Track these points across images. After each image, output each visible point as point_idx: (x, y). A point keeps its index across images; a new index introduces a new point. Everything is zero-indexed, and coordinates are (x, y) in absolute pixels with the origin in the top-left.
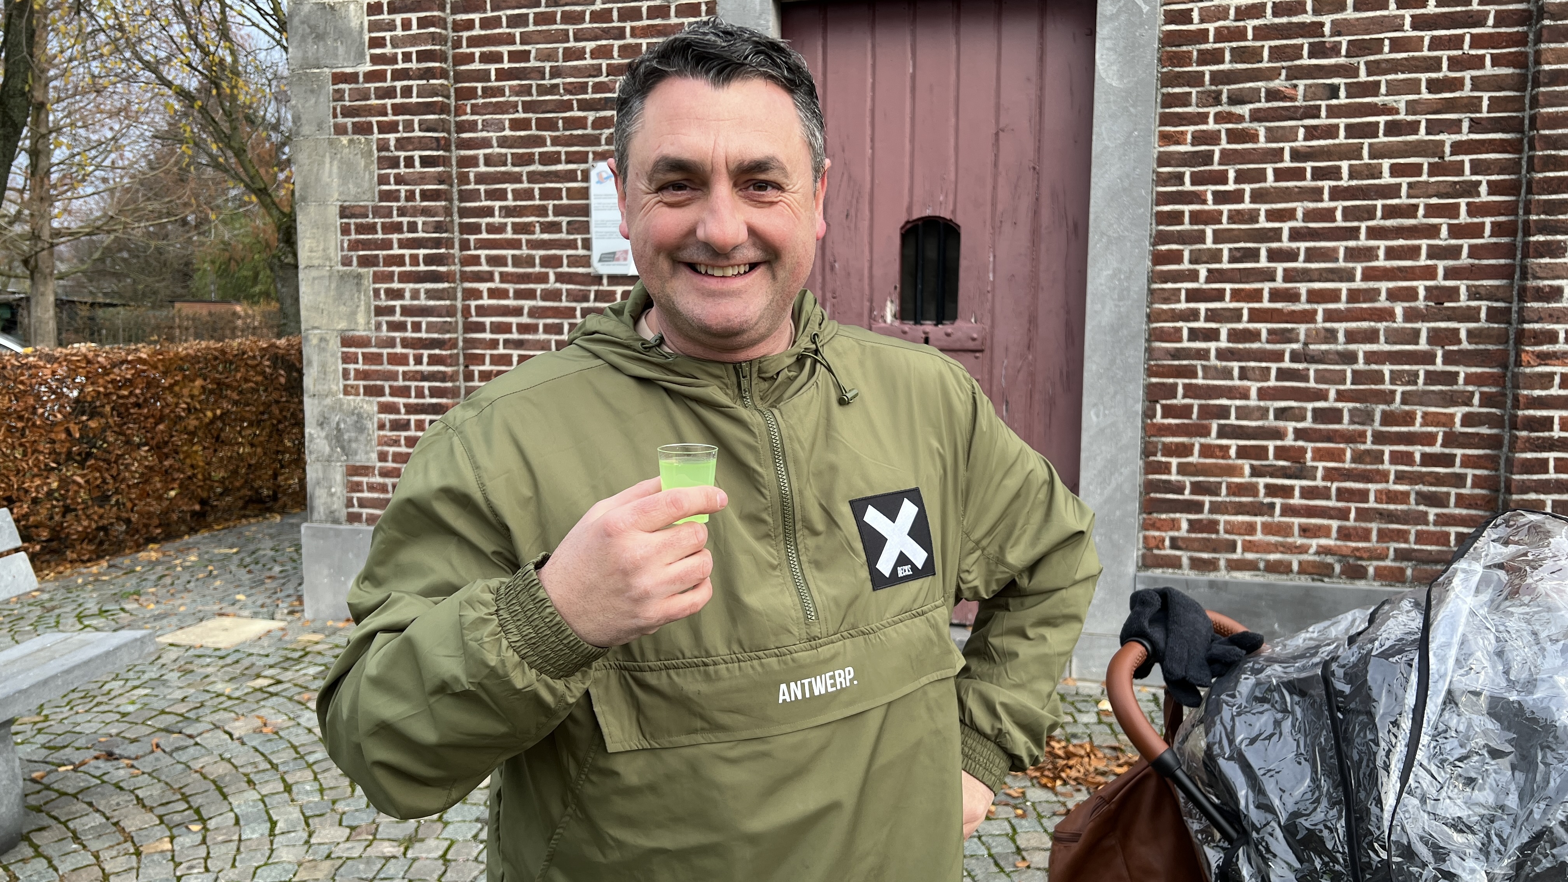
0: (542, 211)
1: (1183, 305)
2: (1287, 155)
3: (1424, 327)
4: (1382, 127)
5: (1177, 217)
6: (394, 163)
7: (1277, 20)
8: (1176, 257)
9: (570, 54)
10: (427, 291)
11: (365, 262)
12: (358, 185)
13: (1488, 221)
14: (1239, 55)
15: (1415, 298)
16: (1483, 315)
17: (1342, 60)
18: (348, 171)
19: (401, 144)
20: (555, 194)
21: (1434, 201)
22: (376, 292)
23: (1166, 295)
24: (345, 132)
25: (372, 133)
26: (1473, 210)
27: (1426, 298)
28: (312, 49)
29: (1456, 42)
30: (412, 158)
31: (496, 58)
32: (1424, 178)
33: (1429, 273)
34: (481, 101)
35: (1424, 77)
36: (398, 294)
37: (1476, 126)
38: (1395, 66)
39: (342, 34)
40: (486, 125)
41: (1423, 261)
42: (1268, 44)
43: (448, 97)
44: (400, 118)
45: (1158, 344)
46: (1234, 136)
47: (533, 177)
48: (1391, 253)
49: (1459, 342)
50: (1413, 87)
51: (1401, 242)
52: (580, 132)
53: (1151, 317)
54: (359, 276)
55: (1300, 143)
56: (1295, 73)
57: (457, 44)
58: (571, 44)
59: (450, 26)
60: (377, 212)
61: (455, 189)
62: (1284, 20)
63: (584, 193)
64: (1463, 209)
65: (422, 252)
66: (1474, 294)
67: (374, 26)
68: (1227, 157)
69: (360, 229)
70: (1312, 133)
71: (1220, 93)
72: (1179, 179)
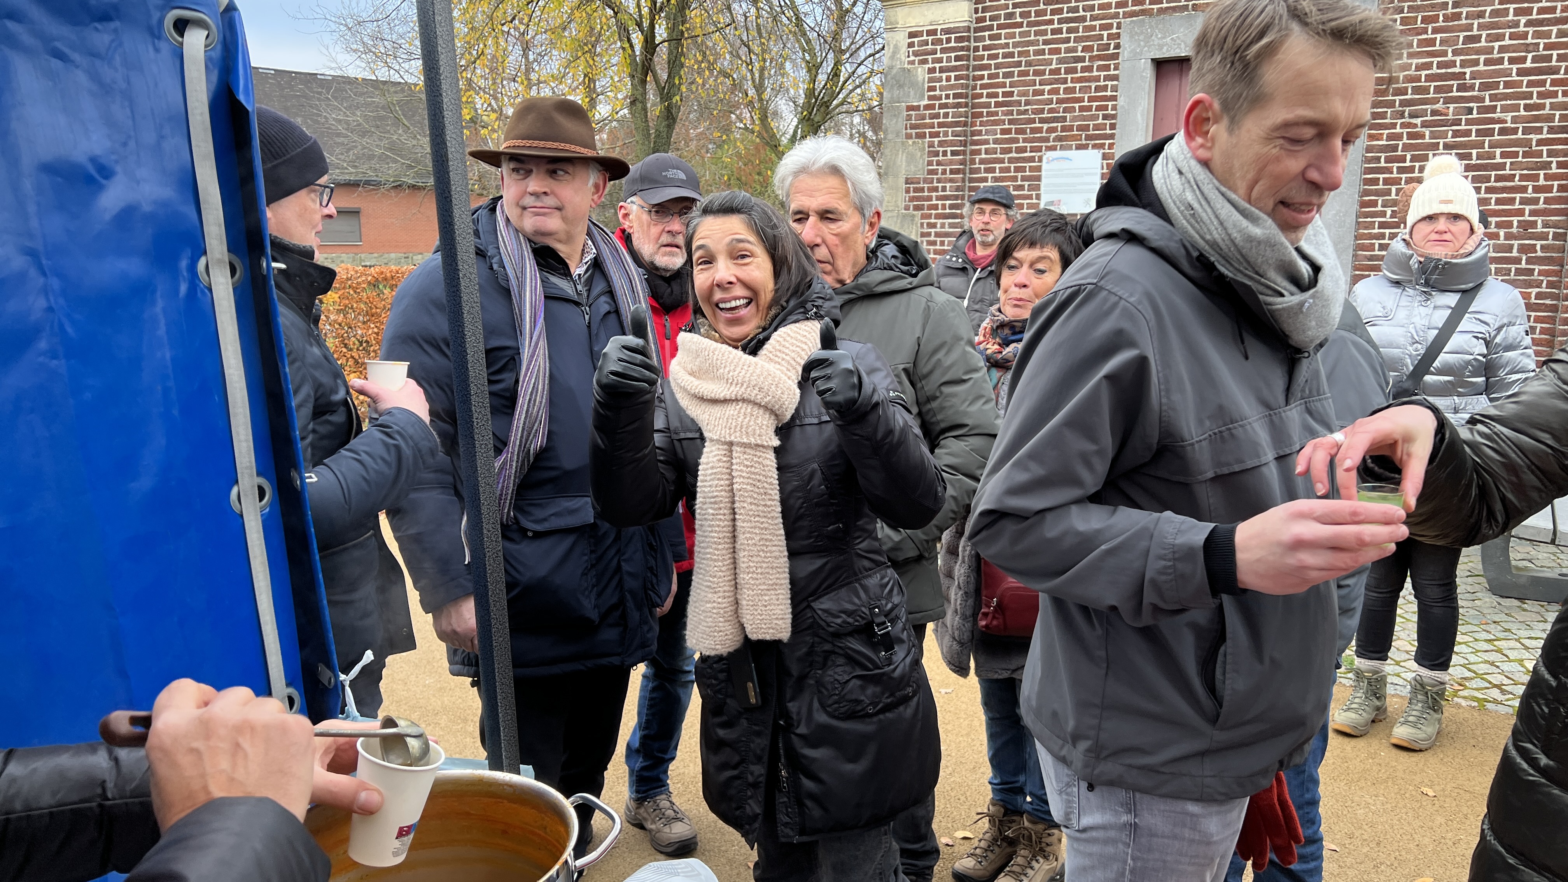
0: (1015, 179)
1: (1376, 231)
2: (1441, 147)
3: (1516, 243)
4: (1496, 130)
5: (1375, 181)
6: (937, 154)
7: (1439, 71)
8: (1374, 204)
9: (1036, 93)
10: (949, 224)
11: (917, 208)
12: (916, 166)
13: (1556, 183)
14: (1416, 90)
15: (1512, 227)
16: (1550, 237)
17: (1475, 93)
18: (911, 158)
19: (941, 144)
20: (1023, 169)
21: (1525, 172)
22: (922, 224)
23: (1367, 225)
24: (911, 138)
25: (925, 138)
26: (1547, 177)
27: (1517, 227)
28: (896, 92)
29: (1543, 83)
30: (946, 151)
31: (996, 95)
32: (1520, 159)
33: (1521, 212)
34: (985, 119)
35: (1522, 102)
36: (934, 226)
37: (1551, 130)
38: (1506, 97)
39: (913, 84)
40: (987, 133)
41: (1517, 206)
42: (1433, 84)
43: (967, 117)
44: (941, 129)
45: (1360, 252)
46: (1411, 136)
47: (1011, 161)
48: (1499, 202)
49: (1536, 252)
50: (1516, 108)
51: (1505, 195)
52: (1039, 135)
53: (1356, 238)
54: (913, 216)
55: (1449, 139)
56: (1448, 101)
57: (974, 88)
58: (1037, 87)
59: (971, 78)
60: (925, 181)
61: (968, 168)
62: (1443, 71)
63: (1039, 169)
64: (1542, 176)
65: (948, 202)
66: (1546, 225)
67: (931, 80)
68: (1406, 148)
69: (916, 190)
70: (1456, 134)
71: (1404, 112)
72: (1378, 159)
